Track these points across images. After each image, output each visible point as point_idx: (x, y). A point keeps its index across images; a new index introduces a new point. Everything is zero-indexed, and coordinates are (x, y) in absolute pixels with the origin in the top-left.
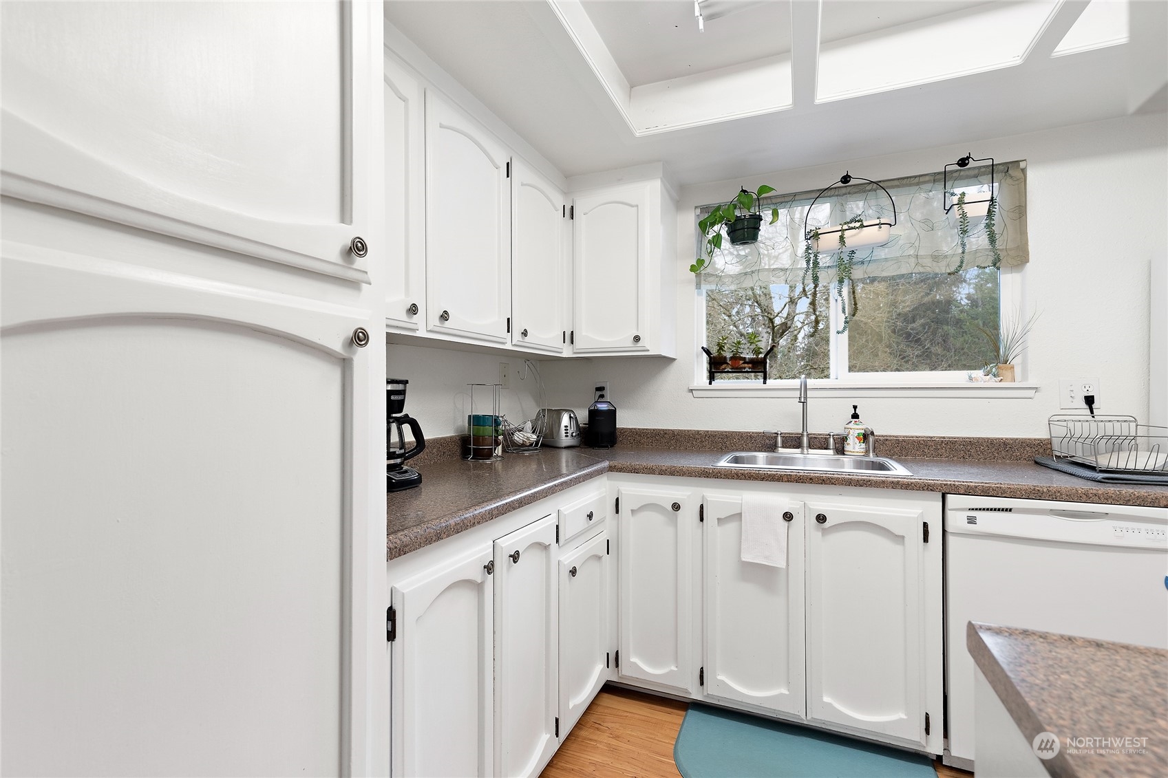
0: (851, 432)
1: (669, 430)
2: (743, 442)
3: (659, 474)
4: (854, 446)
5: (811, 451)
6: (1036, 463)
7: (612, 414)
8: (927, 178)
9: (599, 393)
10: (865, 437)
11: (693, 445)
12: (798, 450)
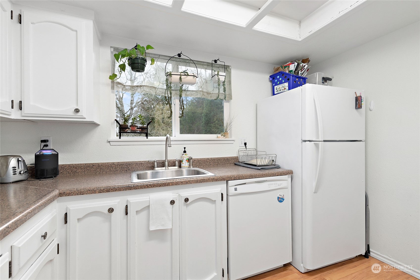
0: (184, 158)
1: (96, 163)
2: (137, 166)
3: (99, 192)
4: (185, 164)
5: (169, 168)
6: (235, 164)
7: (56, 157)
8: (205, 64)
9: (43, 144)
10: (189, 160)
11: (110, 171)
12: (164, 168)
